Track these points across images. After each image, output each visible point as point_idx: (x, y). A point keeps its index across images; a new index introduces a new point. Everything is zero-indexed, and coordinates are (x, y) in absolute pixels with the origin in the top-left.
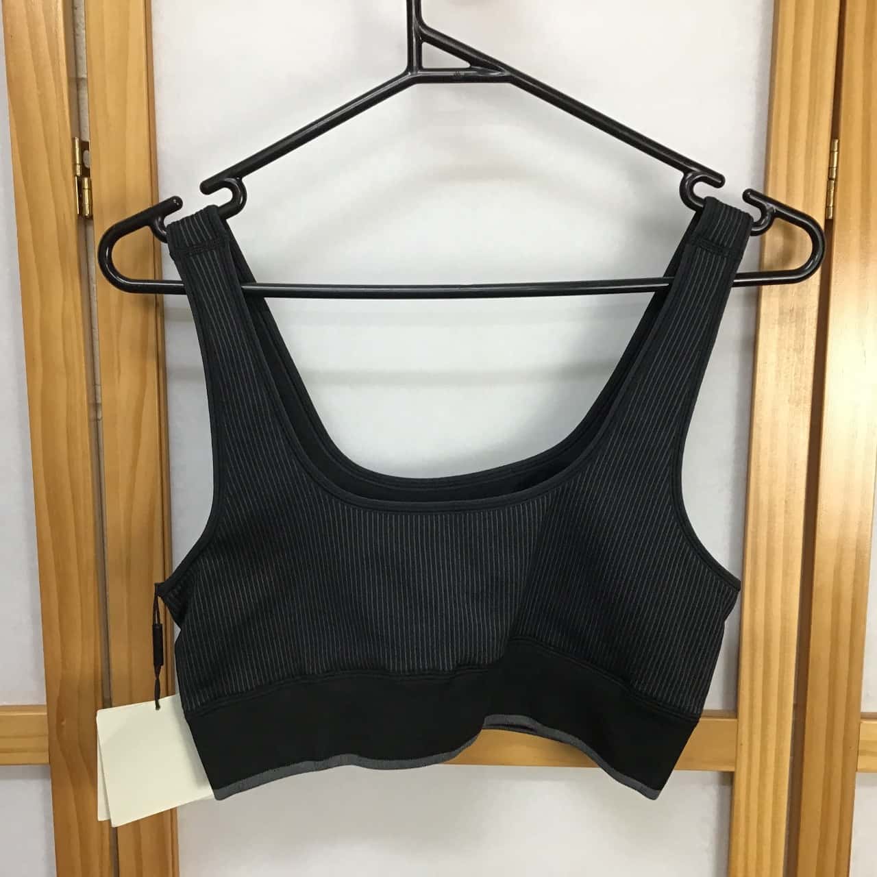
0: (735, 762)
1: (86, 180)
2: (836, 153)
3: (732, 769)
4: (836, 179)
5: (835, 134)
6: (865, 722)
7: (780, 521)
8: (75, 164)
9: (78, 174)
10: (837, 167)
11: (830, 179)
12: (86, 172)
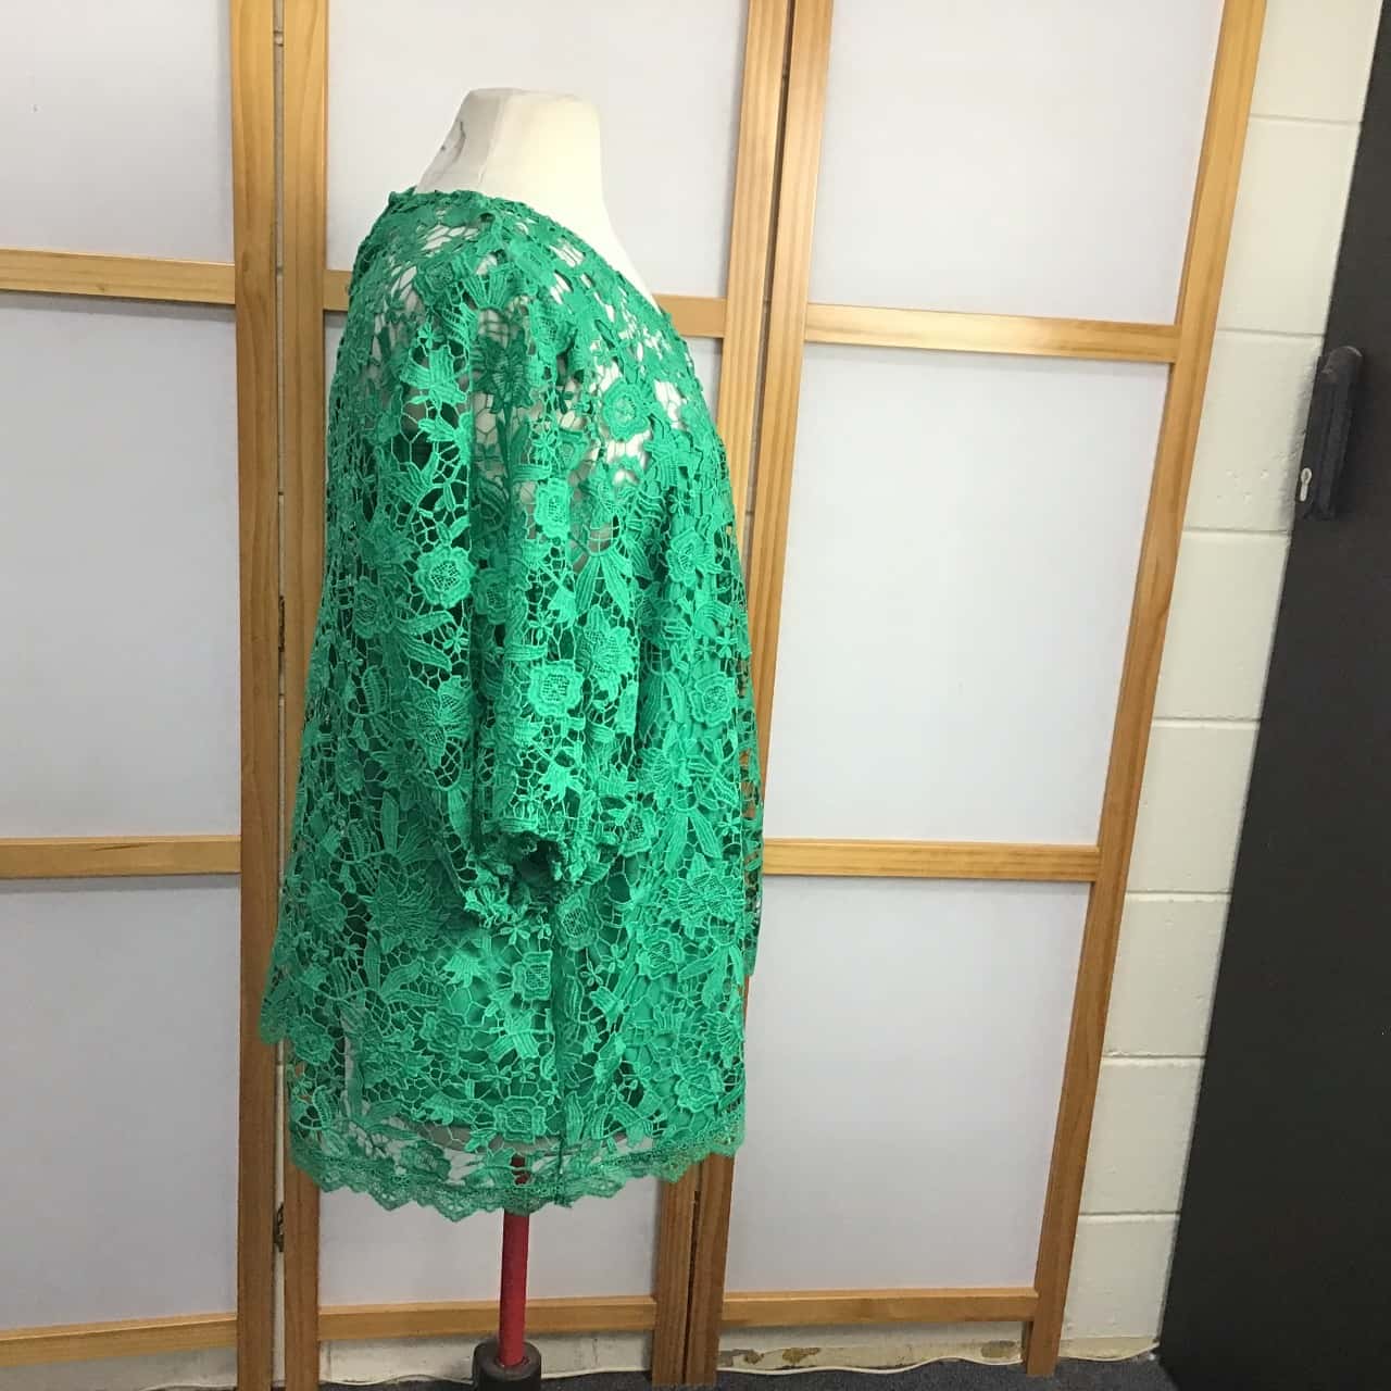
0: (724, 331)
3: (721, 336)
6: (810, 307)
7: (759, 155)
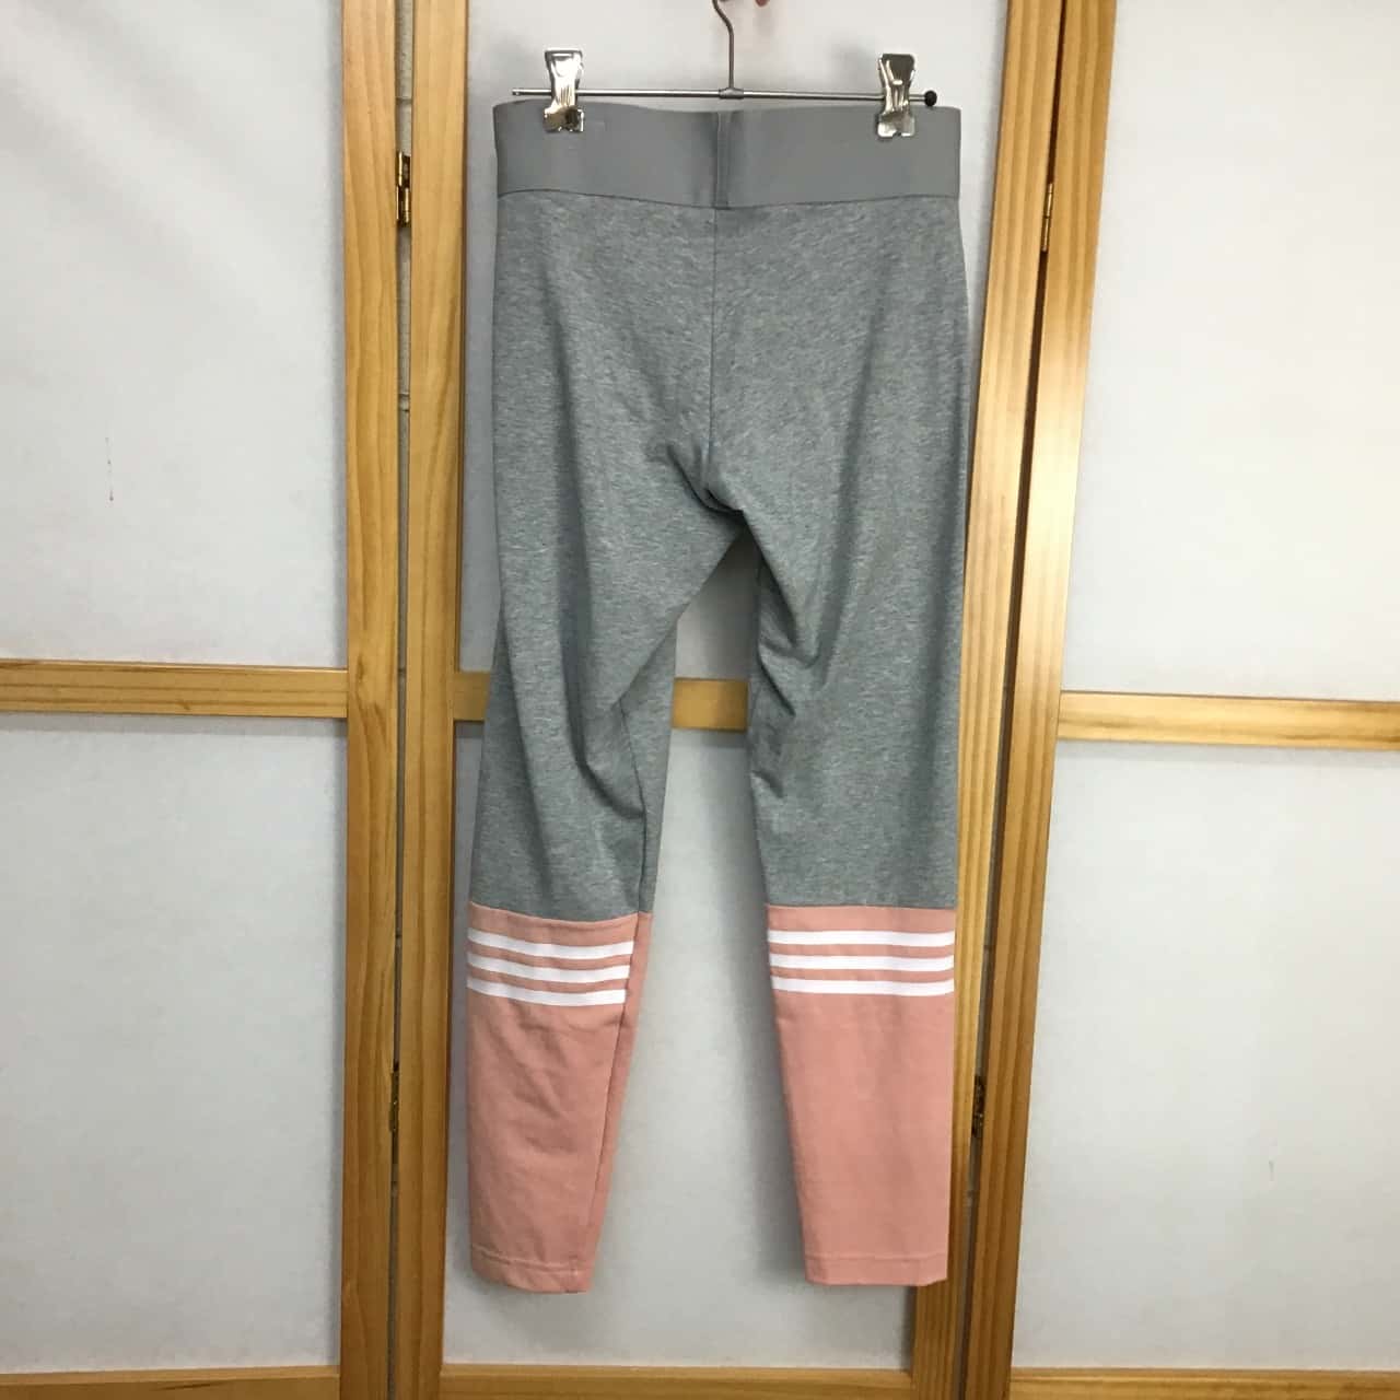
1: (407, 190)
2: (1050, 196)
4: (1050, 217)
5: (1050, 178)
6: (1063, 695)
8: (397, 175)
9: (400, 183)
10: (1051, 209)
11: (1045, 217)
12: (407, 183)
